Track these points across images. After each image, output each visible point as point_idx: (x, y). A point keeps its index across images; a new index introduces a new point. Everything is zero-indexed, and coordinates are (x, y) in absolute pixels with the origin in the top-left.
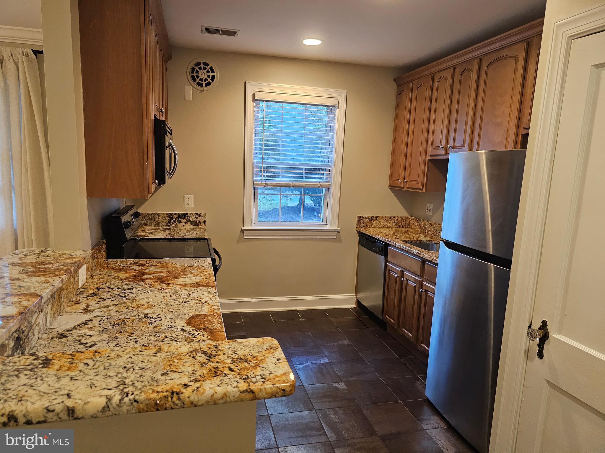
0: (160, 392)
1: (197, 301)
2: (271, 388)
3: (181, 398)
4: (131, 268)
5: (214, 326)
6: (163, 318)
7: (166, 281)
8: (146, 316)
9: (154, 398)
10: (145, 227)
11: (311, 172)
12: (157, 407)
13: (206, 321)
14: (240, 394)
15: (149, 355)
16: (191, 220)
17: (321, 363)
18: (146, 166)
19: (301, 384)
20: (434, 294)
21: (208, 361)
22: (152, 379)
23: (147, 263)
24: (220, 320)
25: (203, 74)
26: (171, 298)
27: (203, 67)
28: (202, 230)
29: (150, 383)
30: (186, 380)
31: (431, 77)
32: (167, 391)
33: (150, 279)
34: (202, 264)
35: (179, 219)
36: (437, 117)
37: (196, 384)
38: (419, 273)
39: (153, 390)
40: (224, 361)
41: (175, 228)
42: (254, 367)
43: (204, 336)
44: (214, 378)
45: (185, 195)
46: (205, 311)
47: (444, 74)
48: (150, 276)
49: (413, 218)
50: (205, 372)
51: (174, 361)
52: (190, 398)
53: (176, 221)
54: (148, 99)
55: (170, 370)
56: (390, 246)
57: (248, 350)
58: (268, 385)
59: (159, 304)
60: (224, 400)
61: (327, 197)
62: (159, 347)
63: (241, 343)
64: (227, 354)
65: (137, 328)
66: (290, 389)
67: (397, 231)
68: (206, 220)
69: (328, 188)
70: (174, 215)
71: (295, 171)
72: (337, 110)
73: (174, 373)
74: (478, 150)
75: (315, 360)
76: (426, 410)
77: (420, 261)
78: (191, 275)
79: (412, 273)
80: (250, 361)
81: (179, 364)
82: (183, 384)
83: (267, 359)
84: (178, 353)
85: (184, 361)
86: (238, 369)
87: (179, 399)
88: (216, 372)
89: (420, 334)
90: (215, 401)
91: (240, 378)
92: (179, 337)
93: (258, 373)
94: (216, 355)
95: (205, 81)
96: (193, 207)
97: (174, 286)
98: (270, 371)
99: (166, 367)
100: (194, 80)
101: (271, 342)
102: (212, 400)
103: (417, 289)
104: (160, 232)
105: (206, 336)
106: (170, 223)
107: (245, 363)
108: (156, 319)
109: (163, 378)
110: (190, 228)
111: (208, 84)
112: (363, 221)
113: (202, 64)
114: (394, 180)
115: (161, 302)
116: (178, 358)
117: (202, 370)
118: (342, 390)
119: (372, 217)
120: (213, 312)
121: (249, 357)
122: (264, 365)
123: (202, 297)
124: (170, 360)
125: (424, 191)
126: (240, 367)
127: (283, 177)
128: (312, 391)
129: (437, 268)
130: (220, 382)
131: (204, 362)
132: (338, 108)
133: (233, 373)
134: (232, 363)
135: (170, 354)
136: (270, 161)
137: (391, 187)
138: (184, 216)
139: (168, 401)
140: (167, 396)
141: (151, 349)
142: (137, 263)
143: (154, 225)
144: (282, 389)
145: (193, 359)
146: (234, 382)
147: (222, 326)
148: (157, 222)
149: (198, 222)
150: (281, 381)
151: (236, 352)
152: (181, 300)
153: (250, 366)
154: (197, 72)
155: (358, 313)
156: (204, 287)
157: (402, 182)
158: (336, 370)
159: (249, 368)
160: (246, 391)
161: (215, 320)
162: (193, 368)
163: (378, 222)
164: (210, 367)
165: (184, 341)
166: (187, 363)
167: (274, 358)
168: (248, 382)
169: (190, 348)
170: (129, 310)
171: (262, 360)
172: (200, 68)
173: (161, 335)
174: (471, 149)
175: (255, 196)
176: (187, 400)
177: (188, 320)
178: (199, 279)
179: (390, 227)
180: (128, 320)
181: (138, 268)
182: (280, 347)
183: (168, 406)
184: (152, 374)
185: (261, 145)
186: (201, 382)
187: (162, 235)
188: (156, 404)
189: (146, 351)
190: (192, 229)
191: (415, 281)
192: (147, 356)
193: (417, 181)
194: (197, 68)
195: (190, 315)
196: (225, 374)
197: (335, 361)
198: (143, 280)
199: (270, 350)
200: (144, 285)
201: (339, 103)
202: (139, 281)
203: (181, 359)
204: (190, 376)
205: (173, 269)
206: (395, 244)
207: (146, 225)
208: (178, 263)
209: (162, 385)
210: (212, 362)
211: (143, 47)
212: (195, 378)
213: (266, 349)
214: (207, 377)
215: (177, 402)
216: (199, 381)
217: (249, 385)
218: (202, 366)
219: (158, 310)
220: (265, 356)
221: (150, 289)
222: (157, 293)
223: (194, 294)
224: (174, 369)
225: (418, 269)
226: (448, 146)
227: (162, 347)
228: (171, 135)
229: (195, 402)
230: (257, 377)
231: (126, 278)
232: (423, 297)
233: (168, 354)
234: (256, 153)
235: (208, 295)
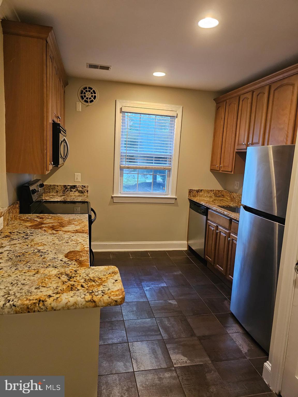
0: (31, 300)
1: (74, 242)
2: (108, 300)
3: (45, 304)
4: (34, 220)
5: (83, 259)
6: (50, 253)
7: (56, 228)
8: (39, 251)
9: (27, 304)
10: (48, 194)
11: (159, 159)
12: (28, 310)
13: (77, 255)
14: (85, 303)
15: (30, 276)
16: (79, 190)
17: (161, 287)
18: (45, 153)
19: (147, 301)
20: (237, 241)
21: (68, 280)
22: (28, 291)
23: (45, 217)
24: (87, 255)
25: (88, 95)
26: (58, 240)
27: (89, 90)
28: (85, 196)
29: (26, 294)
30: (50, 293)
31: (238, 98)
32: (36, 300)
33: (46, 227)
34: (82, 218)
35: (70, 189)
36: (241, 125)
37: (57, 295)
38: (228, 228)
39: (27, 298)
40: (79, 281)
41: (68, 195)
42: (98, 285)
43: (75, 264)
44: (69, 292)
45: (75, 173)
46: (78, 249)
47: (246, 95)
48: (47, 225)
49: (226, 191)
50: (64, 287)
51: (45, 280)
52: (51, 304)
53: (69, 190)
54: (47, 109)
55: (42, 286)
56: (209, 209)
57: (97, 274)
58: (106, 298)
59: (49, 244)
60: (75, 307)
61: (169, 176)
62: (37, 271)
63: (93, 269)
64: (82, 276)
65: (31, 259)
66: (120, 301)
67: (215, 200)
68: (88, 190)
69: (170, 170)
70: (68, 186)
71: (149, 158)
72: (176, 119)
73: (44, 288)
74: (268, 145)
75: (158, 285)
76: (231, 320)
77: (228, 219)
78: (73, 225)
79: (224, 228)
80: (97, 281)
81: (48, 282)
82: (48, 295)
83: (108, 280)
84: (49, 275)
85: (52, 280)
86: (87, 286)
87: (44, 305)
88: (72, 288)
89: (228, 269)
90: (68, 307)
91: (87, 292)
92: (58, 265)
93: (100, 289)
94: (75, 276)
95: (90, 99)
96: (80, 181)
97: (61, 232)
98: (109, 288)
99: (39, 284)
100: (83, 99)
101: (114, 269)
102: (66, 307)
103: (227, 238)
104: (58, 197)
105: (76, 265)
106: (65, 191)
107: (93, 282)
108: (45, 253)
109: (36, 291)
110: (78, 195)
111: (92, 101)
112: (193, 192)
113: (88, 88)
114: (214, 165)
115: (51, 242)
116: (49, 278)
117: (63, 286)
118: (174, 305)
119: (198, 190)
120: (83, 250)
121: (96, 279)
122: (105, 284)
123: (78, 239)
124: (43, 279)
125: (233, 173)
126: (89, 285)
127: (140, 162)
128: (153, 305)
129: (239, 224)
130: (74, 295)
131: (65, 281)
132: (177, 118)
133: (83, 289)
134: (84, 282)
135: (44, 275)
136: (131, 152)
137: (212, 170)
138: (74, 187)
139: (36, 306)
140: (35, 303)
141: (32, 271)
142: (39, 217)
143: (55, 193)
144: (114, 300)
145: (59, 279)
146: (82, 295)
147: (88, 259)
148: (56, 190)
149: (83, 191)
150: (115, 295)
151: (88, 275)
152: (64, 241)
153: (96, 284)
154: (85, 93)
155: (189, 254)
156: (80, 233)
157: (219, 167)
158: (171, 291)
159: (95, 286)
160: (90, 301)
161: (84, 255)
162: (57, 285)
163: (203, 193)
164: (69, 284)
165: (61, 268)
166: (54, 281)
167: (113, 279)
168: (92, 295)
169: (58, 271)
170: (28, 247)
171: (105, 280)
172: (86, 91)
173: (46, 264)
174: (263, 144)
175: (122, 175)
176: (49, 306)
177: (67, 254)
178: (78, 228)
179: (211, 197)
180: (27, 253)
181: (39, 220)
182: (119, 272)
183: (36, 309)
184: (29, 288)
185: (126, 141)
186: (60, 294)
187: (59, 199)
188: (28, 308)
189: (28, 273)
190: (79, 196)
191: (225, 233)
192: (28, 276)
193: (228, 166)
194: (84, 91)
195: (68, 251)
196: (78, 289)
197: (171, 285)
198: (41, 228)
199: (112, 274)
200: (41, 231)
201: (177, 114)
202: (38, 228)
203: (50, 279)
204: (54, 290)
205: (62, 221)
206: (213, 208)
207: (49, 192)
208: (66, 217)
209: (33, 296)
210: (71, 281)
211: (45, 76)
212: (57, 291)
213: (109, 273)
214: (66, 291)
215: (42, 307)
216: (59, 293)
217: (92, 297)
218: (64, 284)
219: (48, 247)
220: (107, 278)
221: (45, 233)
222: (49, 236)
223: (73, 237)
224: (44, 285)
225: (227, 225)
226: (249, 143)
227: (39, 271)
228: (66, 134)
229: (55, 307)
230: (99, 292)
231: (30, 226)
232: (231, 244)
233: (43, 275)
234: (122, 147)
235: (82, 238)
